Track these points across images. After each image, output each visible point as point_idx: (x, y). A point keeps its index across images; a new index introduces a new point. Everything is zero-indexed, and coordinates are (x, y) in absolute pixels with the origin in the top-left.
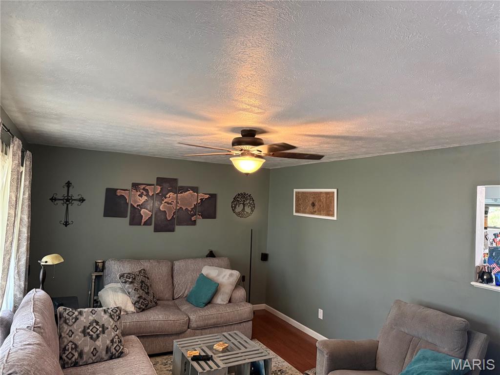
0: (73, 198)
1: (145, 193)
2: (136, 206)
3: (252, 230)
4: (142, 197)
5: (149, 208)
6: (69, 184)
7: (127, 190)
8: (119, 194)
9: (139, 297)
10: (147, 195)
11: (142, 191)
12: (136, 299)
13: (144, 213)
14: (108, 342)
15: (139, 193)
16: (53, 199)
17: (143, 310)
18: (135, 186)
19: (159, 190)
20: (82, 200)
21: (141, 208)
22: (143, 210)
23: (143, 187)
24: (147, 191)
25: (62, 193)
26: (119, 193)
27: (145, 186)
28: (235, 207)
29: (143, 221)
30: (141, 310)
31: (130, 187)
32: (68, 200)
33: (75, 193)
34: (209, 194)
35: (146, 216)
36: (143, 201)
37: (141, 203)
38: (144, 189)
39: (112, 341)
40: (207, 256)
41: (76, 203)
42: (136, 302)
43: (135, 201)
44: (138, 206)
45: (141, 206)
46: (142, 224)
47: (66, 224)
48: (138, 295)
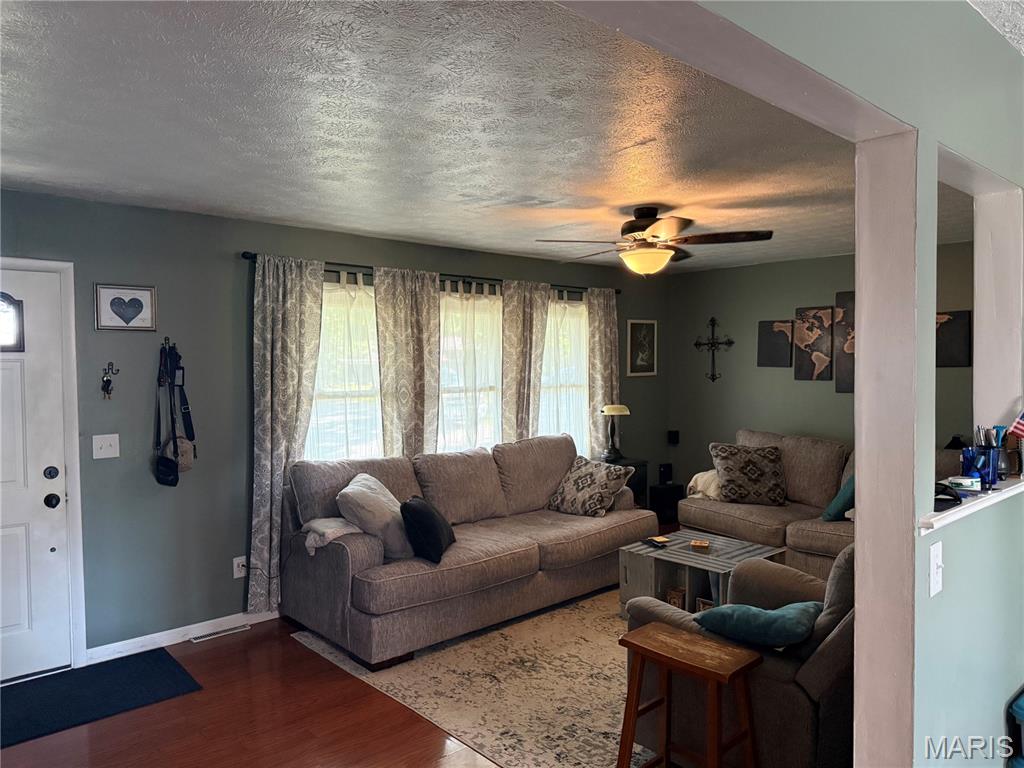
0: (719, 341)
5: (824, 349)
6: (713, 322)
7: (787, 322)
8: (776, 330)
10: (821, 327)
11: (811, 320)
13: (818, 357)
15: (807, 325)
16: (698, 345)
18: (801, 313)
19: (841, 315)
20: (730, 343)
21: (812, 351)
22: (815, 353)
23: (812, 313)
24: (820, 319)
25: (705, 335)
26: (777, 327)
27: (815, 311)
29: (816, 373)
31: (792, 316)
32: (714, 344)
33: (721, 334)
34: (950, 314)
35: (820, 365)
36: (815, 338)
37: (812, 341)
38: (815, 317)
41: (723, 347)
43: (802, 340)
44: (806, 346)
45: (813, 347)
46: (814, 377)
47: (713, 378)
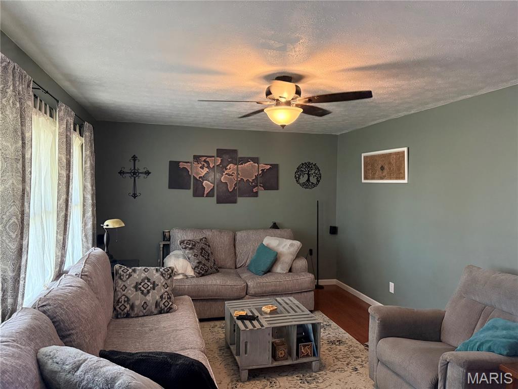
0: (139, 171)
1: (206, 165)
2: (198, 178)
3: (318, 201)
4: (203, 169)
5: (210, 180)
6: (134, 158)
7: (188, 162)
8: (181, 167)
9: (198, 263)
10: (208, 167)
11: (203, 163)
12: (195, 264)
13: (207, 185)
14: (158, 297)
15: (200, 165)
16: (121, 173)
17: (203, 275)
18: (197, 158)
19: (220, 161)
20: (148, 173)
21: (203, 180)
22: (205, 182)
23: (203, 159)
24: (208, 163)
25: (128, 167)
26: (182, 165)
27: (205, 158)
28: (299, 178)
29: (206, 193)
30: (201, 275)
31: (191, 159)
32: (135, 173)
33: (141, 167)
34: (271, 165)
35: (208, 188)
36: (205, 173)
37: (203, 174)
38: (205, 161)
39: (161, 297)
40: (270, 228)
41: (142, 176)
42: (196, 267)
43: (197, 173)
44: (200, 177)
45: (204, 178)
46: (205, 195)
47: (135, 196)
48: (198, 261)
